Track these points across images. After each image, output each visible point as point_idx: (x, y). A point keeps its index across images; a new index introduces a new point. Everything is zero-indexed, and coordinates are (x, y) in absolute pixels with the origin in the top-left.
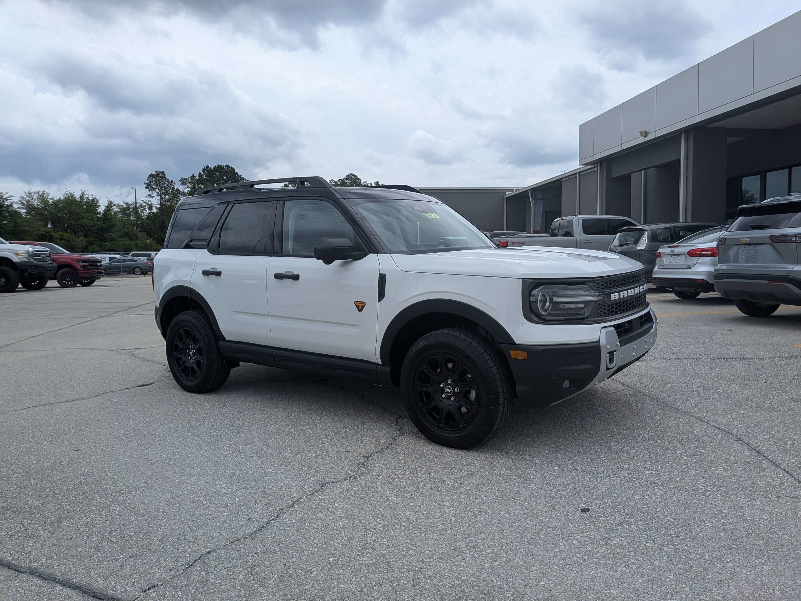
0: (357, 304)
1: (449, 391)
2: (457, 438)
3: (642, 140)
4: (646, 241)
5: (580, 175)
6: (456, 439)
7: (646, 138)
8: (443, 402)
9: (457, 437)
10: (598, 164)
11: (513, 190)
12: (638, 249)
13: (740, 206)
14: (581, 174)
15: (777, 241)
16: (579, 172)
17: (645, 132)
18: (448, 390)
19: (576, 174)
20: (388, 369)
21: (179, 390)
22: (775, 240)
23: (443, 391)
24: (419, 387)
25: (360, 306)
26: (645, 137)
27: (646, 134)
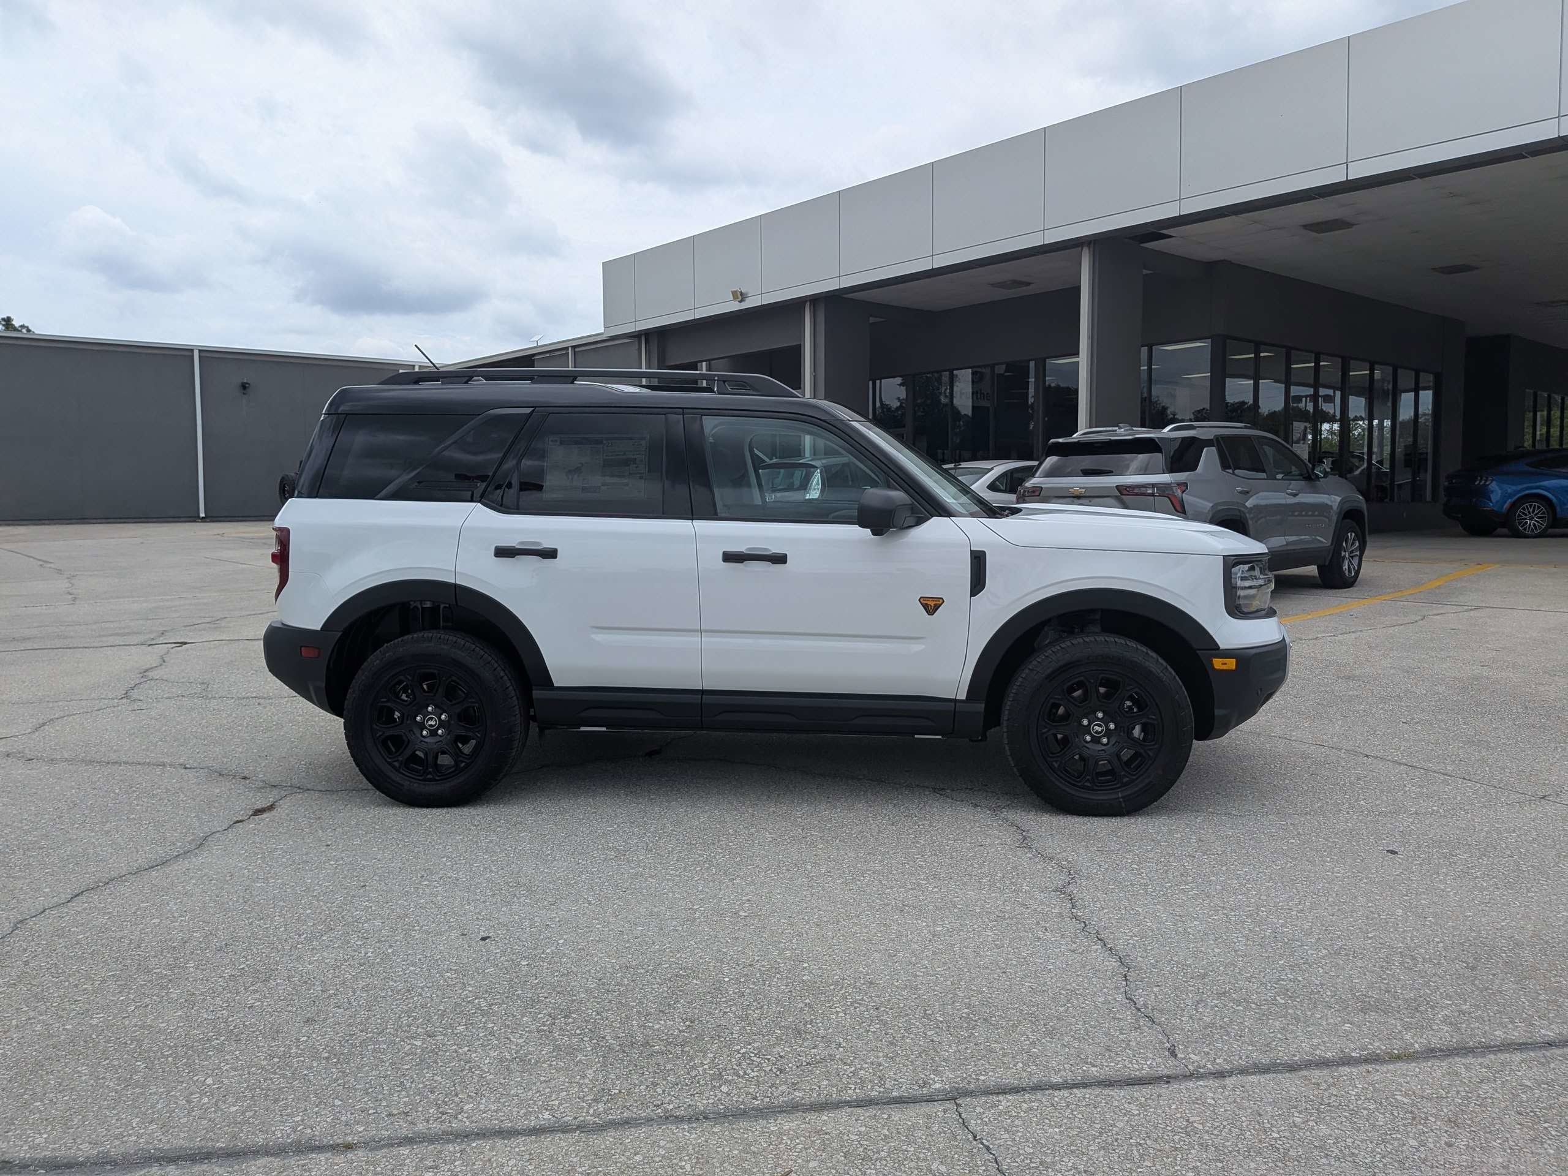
0: (924, 602)
1: (1100, 729)
2: (1121, 800)
3: (735, 306)
4: (818, 485)
5: (575, 352)
6: (1120, 802)
7: (742, 303)
8: (1088, 748)
9: (1122, 797)
10: (641, 338)
11: (414, 366)
12: (807, 498)
13: (1052, 440)
14: (577, 350)
15: (1127, 493)
16: (574, 347)
17: (741, 294)
18: (1097, 728)
19: (567, 348)
20: (981, 707)
21: (393, 805)
22: (1125, 492)
23: (1087, 730)
24: (1046, 730)
25: (931, 606)
26: (740, 302)
27: (742, 297)
